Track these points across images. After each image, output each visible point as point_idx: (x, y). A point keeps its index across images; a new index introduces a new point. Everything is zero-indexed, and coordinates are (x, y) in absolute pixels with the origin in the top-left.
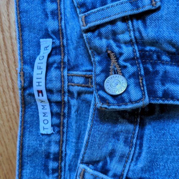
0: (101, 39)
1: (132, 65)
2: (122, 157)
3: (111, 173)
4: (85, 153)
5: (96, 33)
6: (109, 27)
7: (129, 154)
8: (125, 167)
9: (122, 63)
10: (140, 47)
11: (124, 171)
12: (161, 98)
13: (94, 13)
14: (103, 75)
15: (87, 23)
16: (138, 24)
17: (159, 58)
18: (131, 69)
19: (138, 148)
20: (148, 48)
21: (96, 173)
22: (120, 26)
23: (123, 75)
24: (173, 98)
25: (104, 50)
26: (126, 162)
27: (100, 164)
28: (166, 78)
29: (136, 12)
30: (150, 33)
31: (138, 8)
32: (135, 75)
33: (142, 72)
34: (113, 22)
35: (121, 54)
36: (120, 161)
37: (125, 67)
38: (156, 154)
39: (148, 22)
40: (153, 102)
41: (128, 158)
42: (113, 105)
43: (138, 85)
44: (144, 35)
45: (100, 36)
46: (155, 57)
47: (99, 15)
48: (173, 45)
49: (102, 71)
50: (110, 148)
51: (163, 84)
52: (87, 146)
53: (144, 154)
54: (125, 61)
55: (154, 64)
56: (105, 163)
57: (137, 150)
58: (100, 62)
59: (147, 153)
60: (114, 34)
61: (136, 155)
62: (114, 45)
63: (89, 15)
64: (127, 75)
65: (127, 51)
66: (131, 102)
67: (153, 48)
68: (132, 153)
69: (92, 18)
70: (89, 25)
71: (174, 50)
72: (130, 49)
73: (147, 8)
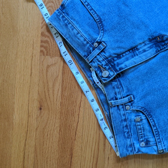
0: (95, 63)
1: (107, 66)
2: (118, 92)
3: (118, 99)
4: (108, 97)
5: (93, 62)
6: (95, 59)
7: (120, 91)
8: (121, 95)
9: (104, 67)
10: (107, 60)
11: (121, 96)
12: (119, 71)
13: (89, 57)
14: (101, 73)
15: (89, 61)
16: (103, 54)
17: (113, 60)
18: (107, 67)
19: (121, 88)
20: (109, 59)
21: (114, 101)
22: (98, 57)
23: (106, 70)
24: (122, 69)
25: (97, 66)
26: (120, 93)
27: (114, 98)
28: (118, 64)
29: (100, 51)
30: (107, 55)
31: (100, 49)
32: (109, 68)
33: (111, 66)
34: (96, 57)
35: (102, 65)
36: (119, 94)
37: (105, 68)
38: (127, 86)
39: (105, 51)
40: (117, 73)
41: (120, 92)
42: (108, 80)
43: (111, 71)
44: (106, 56)
45: (94, 62)
46: (112, 60)
47: (91, 57)
48: (116, 54)
49: (100, 72)
50: (114, 92)
51: (118, 67)
52: (107, 95)
53: (124, 88)
54: (104, 66)
55: (113, 62)
56: (115, 97)
57: (122, 88)
58: (98, 70)
59: (125, 87)
60: (98, 60)
61: (122, 90)
62: (99, 63)
63: (88, 58)
64: (107, 70)
65: (104, 63)
66: (112, 76)
67: (111, 58)
68: (120, 90)
69: (89, 59)
70: (90, 61)
71: (116, 55)
72: (104, 62)
73: (103, 48)
